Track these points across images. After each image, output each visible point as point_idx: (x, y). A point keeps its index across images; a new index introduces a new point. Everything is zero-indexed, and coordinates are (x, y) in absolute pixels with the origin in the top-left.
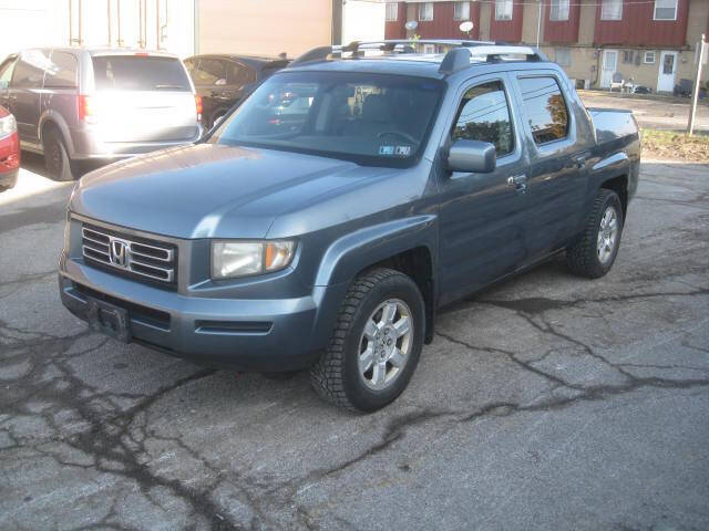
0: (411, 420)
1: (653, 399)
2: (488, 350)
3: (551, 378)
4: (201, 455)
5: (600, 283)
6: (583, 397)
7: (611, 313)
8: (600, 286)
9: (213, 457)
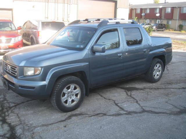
0: (76, 115)
1: (145, 116)
2: (109, 99)
3: (120, 108)
4: (20, 118)
5: (154, 84)
6: (126, 114)
7: (151, 92)
8: (154, 85)
9: (22, 119)
